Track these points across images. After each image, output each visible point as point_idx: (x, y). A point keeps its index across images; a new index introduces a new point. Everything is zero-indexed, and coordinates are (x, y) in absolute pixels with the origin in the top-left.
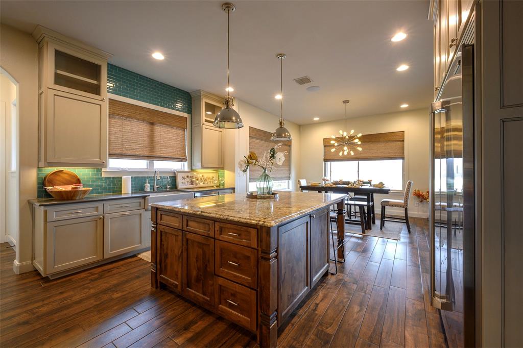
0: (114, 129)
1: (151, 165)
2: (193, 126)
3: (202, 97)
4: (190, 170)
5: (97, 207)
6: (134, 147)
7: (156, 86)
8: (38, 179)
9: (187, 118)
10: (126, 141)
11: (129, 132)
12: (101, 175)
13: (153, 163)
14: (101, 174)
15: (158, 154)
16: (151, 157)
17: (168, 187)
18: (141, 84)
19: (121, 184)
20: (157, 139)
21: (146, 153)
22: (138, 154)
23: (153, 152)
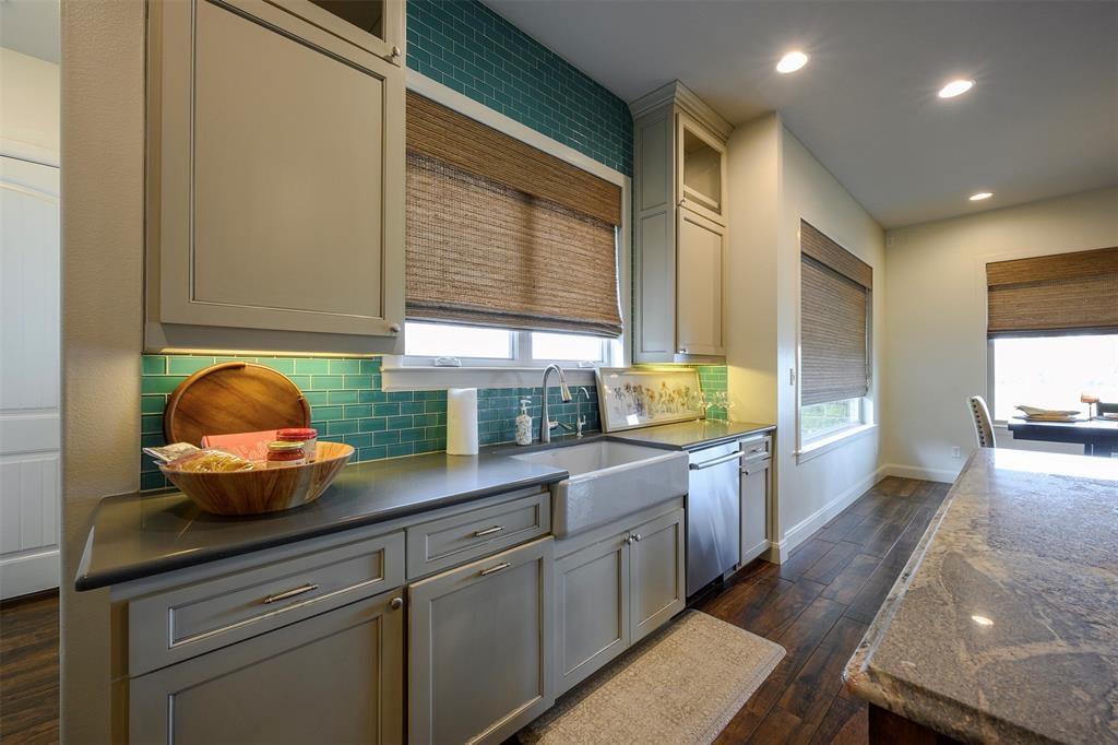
0: (419, 210)
1: (525, 346)
2: (639, 215)
3: (676, 110)
4: (630, 366)
5: (381, 553)
6: (479, 281)
7: (541, 66)
8: (145, 403)
9: (620, 188)
10: (456, 256)
11: (462, 225)
12: (380, 385)
13: (530, 341)
14: (379, 379)
15: (545, 310)
16: (523, 320)
17: (580, 424)
18: (500, 51)
19: (443, 419)
20: (543, 255)
21: (514, 306)
22: (489, 306)
23: (532, 301)
